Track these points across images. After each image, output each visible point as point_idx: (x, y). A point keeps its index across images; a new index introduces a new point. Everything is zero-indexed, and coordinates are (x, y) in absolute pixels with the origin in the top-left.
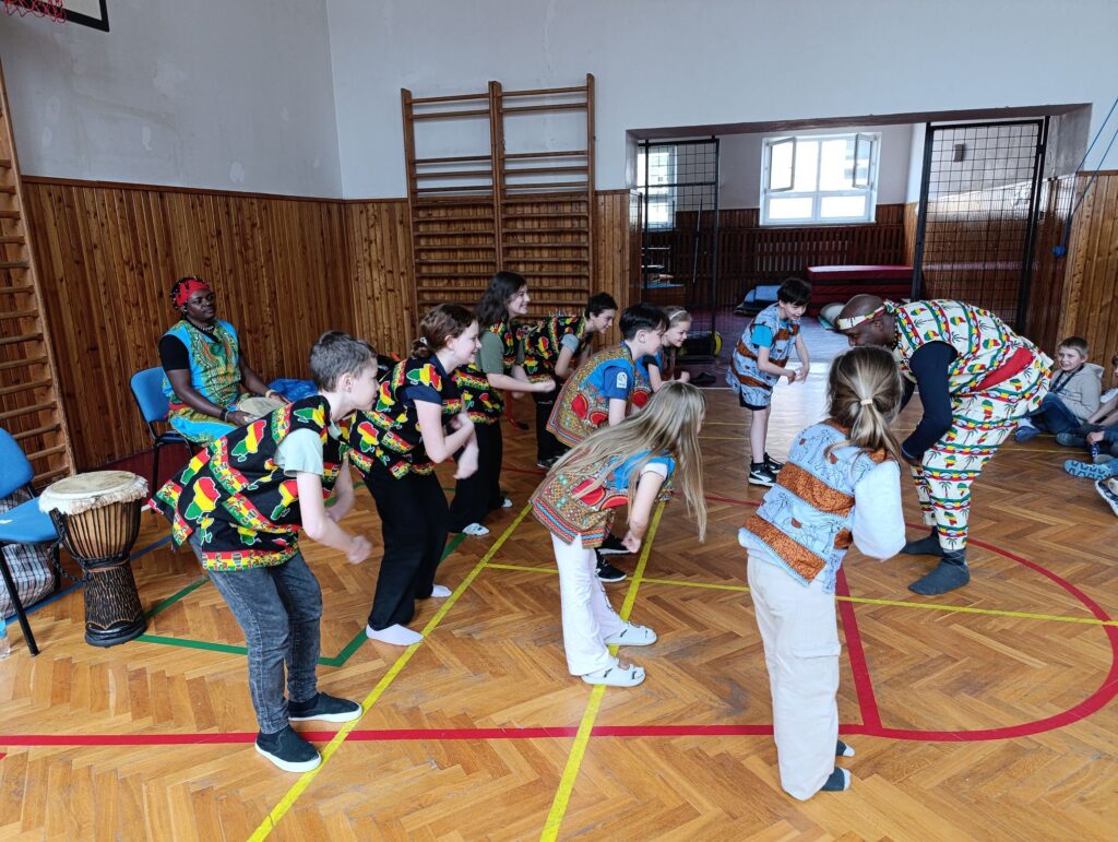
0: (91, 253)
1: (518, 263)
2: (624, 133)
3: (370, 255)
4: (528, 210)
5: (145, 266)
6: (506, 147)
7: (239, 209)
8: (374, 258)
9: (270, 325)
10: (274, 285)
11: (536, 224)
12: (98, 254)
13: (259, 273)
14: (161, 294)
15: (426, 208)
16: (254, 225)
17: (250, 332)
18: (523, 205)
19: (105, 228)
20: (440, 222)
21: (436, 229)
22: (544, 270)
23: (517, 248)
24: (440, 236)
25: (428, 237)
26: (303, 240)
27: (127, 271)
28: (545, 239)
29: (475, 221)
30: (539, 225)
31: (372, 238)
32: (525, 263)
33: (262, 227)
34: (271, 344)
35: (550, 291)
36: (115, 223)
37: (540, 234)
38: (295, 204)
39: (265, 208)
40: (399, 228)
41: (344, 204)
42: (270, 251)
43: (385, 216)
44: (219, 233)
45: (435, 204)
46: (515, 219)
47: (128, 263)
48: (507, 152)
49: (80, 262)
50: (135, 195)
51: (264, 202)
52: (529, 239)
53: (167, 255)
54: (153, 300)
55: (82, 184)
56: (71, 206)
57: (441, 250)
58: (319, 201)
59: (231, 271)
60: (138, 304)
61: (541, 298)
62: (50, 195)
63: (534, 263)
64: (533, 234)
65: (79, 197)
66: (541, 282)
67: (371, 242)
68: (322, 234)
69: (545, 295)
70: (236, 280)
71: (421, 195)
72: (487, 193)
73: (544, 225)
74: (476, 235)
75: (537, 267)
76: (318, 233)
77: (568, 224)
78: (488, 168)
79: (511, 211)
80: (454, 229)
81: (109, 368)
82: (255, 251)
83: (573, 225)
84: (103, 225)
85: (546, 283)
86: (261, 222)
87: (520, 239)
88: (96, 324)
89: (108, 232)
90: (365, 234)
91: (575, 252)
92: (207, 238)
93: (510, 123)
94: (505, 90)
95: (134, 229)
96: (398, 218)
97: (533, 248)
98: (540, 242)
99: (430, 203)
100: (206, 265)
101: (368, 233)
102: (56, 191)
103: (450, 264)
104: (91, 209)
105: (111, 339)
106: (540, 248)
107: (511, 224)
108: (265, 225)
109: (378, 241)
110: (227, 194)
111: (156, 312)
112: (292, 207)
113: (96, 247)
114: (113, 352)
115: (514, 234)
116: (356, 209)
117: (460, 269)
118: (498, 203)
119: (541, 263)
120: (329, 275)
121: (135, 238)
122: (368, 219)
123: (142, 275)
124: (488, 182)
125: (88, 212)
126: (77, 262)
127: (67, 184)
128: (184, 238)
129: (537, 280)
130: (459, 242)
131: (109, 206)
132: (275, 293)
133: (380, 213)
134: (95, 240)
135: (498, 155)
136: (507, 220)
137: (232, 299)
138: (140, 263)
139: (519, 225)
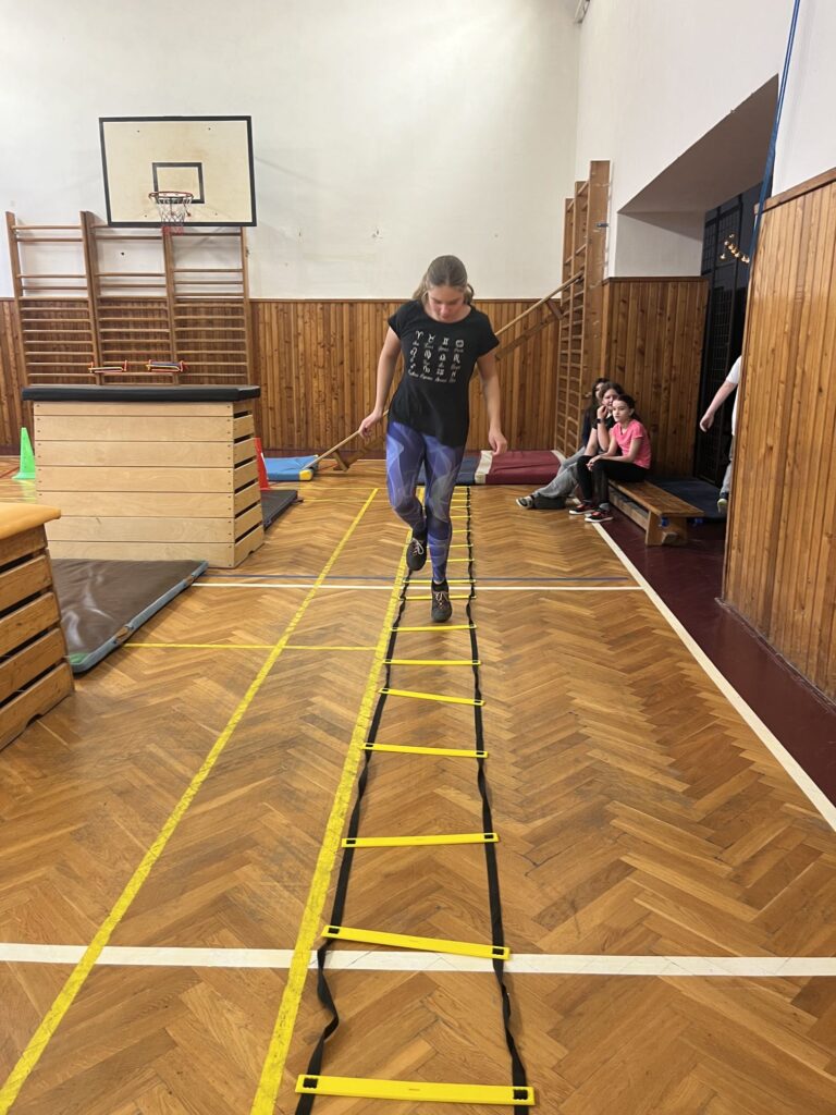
0: (296, 338)
5: (333, 345)
12: (301, 338)
19: (308, 325)
27: (319, 348)
36: (316, 321)
47: (320, 344)
49: (289, 342)
50: (333, 306)
53: (351, 340)
54: (335, 366)
56: (288, 314)
60: (324, 367)
62: (276, 308)
65: (294, 308)
81: (298, 399)
84: (307, 323)
88: (294, 375)
89: (310, 327)
95: (328, 324)
104: (300, 314)
105: (302, 383)
111: (335, 373)
113: (300, 334)
114: (302, 390)
121: (328, 330)
123: (329, 351)
125: (299, 316)
127: (287, 302)
131: (314, 312)
134: (300, 331)
138: (328, 343)
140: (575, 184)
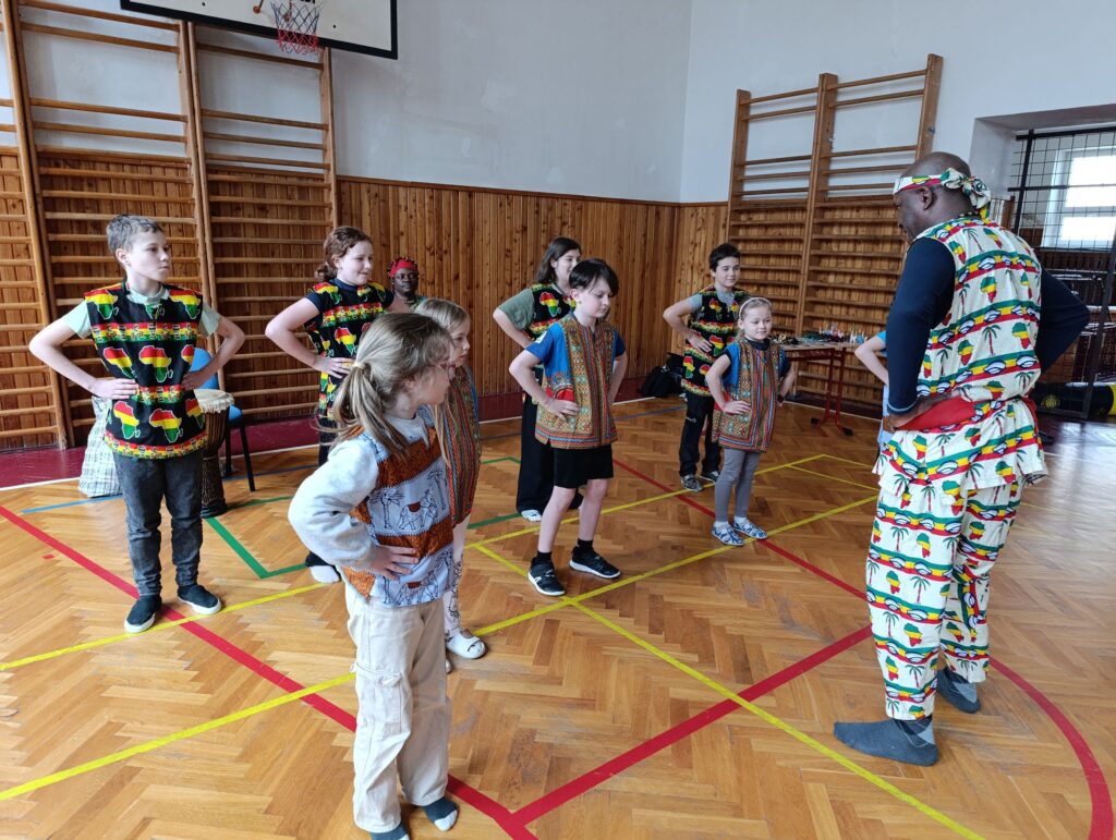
0: (397, 238)
1: (828, 273)
2: (973, 121)
3: (693, 258)
4: (847, 215)
5: (446, 252)
6: (834, 145)
7: (550, 209)
8: (697, 261)
11: (853, 230)
14: (457, 277)
15: (749, 212)
16: (564, 224)
18: (843, 208)
19: (413, 220)
20: (759, 226)
21: (754, 233)
22: (854, 282)
23: (829, 257)
24: (756, 241)
25: (746, 241)
26: (620, 239)
27: (428, 254)
28: (861, 248)
29: (792, 225)
30: (857, 232)
31: (698, 241)
32: (836, 273)
33: (573, 226)
35: (858, 307)
36: (423, 216)
37: (856, 241)
38: (616, 206)
39: (580, 209)
40: (721, 231)
41: (677, 208)
43: (711, 219)
44: (525, 229)
45: (757, 208)
46: (831, 224)
47: (429, 249)
48: (836, 149)
50: (445, 195)
51: (580, 202)
52: (844, 247)
53: (468, 245)
54: (449, 281)
55: (397, 185)
56: (385, 201)
57: (756, 256)
58: (647, 204)
59: (532, 264)
60: (433, 283)
61: (848, 313)
62: (369, 191)
63: (845, 274)
64: (849, 241)
65: (394, 195)
66: (849, 296)
67: (696, 245)
68: (645, 235)
69: (852, 311)
71: (746, 198)
72: (803, 195)
73: (862, 231)
74: (791, 241)
75: (848, 278)
76: (640, 234)
77: (888, 231)
78: (808, 169)
79: (828, 216)
80: (772, 233)
83: (894, 232)
84: (411, 217)
85: (855, 297)
86: (573, 220)
87: (834, 247)
89: (416, 223)
90: (692, 237)
91: (892, 264)
92: (511, 233)
93: (843, 118)
94: (842, 81)
95: (439, 220)
96: (722, 222)
97: (846, 257)
98: (855, 250)
99: (752, 207)
100: (506, 256)
101: (695, 237)
102: (374, 189)
103: (763, 271)
104: (402, 202)
106: (854, 258)
107: (826, 230)
108: (577, 224)
109: (702, 244)
110: (539, 195)
111: (449, 291)
112: (612, 208)
113: (402, 234)
115: (829, 241)
116: (688, 211)
117: (770, 276)
118: (811, 206)
119: (853, 274)
120: (647, 274)
121: (439, 228)
122: (696, 222)
123: (441, 260)
124: (804, 183)
125: (399, 206)
126: (384, 245)
127: (385, 184)
128: (488, 232)
129: (846, 293)
130: (773, 247)
131: (420, 202)
133: (707, 216)
134: (402, 229)
135: (823, 154)
136: (823, 225)
138: (441, 249)
139: (835, 231)
140: (823, 77)
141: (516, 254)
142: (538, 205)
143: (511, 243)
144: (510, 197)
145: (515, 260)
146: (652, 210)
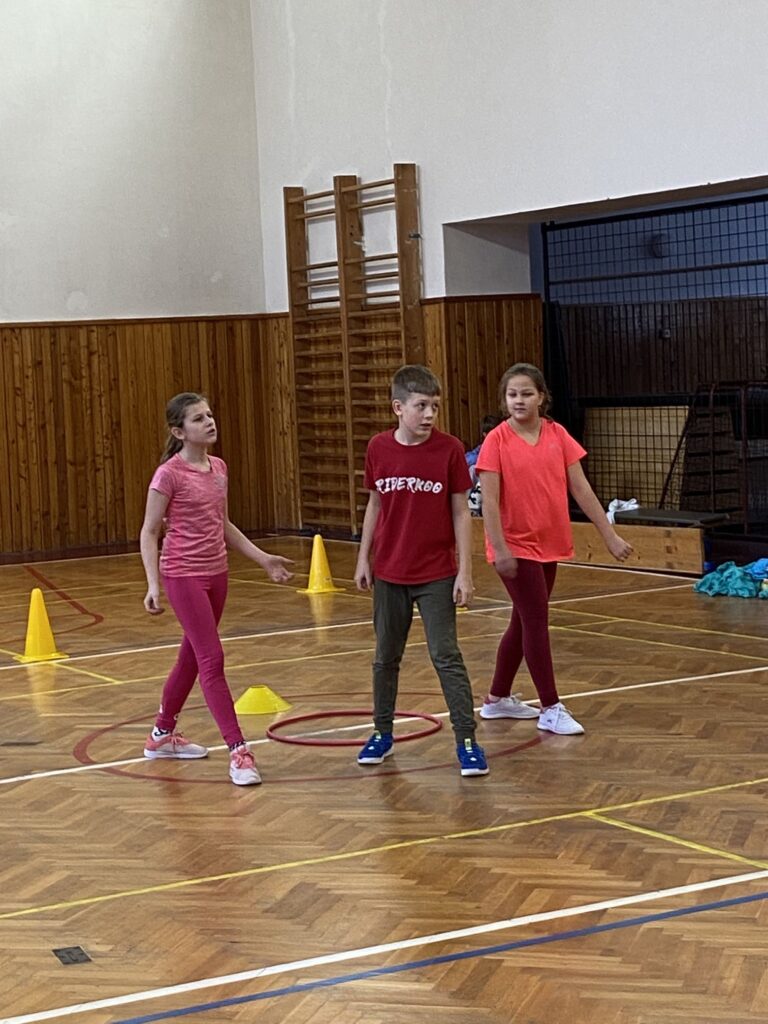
1: (374, 391)
2: (441, 227)
3: (281, 380)
4: (379, 327)
6: (365, 249)
7: (72, 339)
9: (105, 458)
10: (119, 414)
13: (96, 403)
15: (315, 323)
17: (73, 464)
20: (324, 341)
21: (321, 350)
23: (373, 373)
24: (324, 359)
26: (176, 366)
31: (282, 359)
33: (105, 355)
34: (105, 479)
38: (166, 327)
39: (114, 335)
42: (116, 380)
44: (39, 364)
46: (370, 335)
48: (367, 254)
51: (111, 329)
58: (213, 321)
59: (51, 400)
67: (281, 365)
70: (58, 411)
71: (313, 307)
72: (337, 304)
73: (390, 344)
76: (205, 357)
78: (336, 276)
80: (333, 347)
82: (91, 381)
86: (106, 348)
87: (375, 362)
90: (277, 355)
92: (21, 369)
100: (17, 394)
101: (280, 353)
103: (331, 393)
107: (367, 343)
108: (110, 353)
110: (54, 327)
115: (371, 355)
116: (272, 324)
117: (337, 398)
124: (334, 292)
130: (335, 364)
132: (118, 424)
133: (286, 329)
135: (349, 259)
136: (365, 336)
137: (50, 428)
139: (374, 345)
140: (335, 178)
141: (29, 392)
142: (54, 336)
143: (22, 381)
144: (17, 331)
145: (29, 397)
146: (221, 327)
